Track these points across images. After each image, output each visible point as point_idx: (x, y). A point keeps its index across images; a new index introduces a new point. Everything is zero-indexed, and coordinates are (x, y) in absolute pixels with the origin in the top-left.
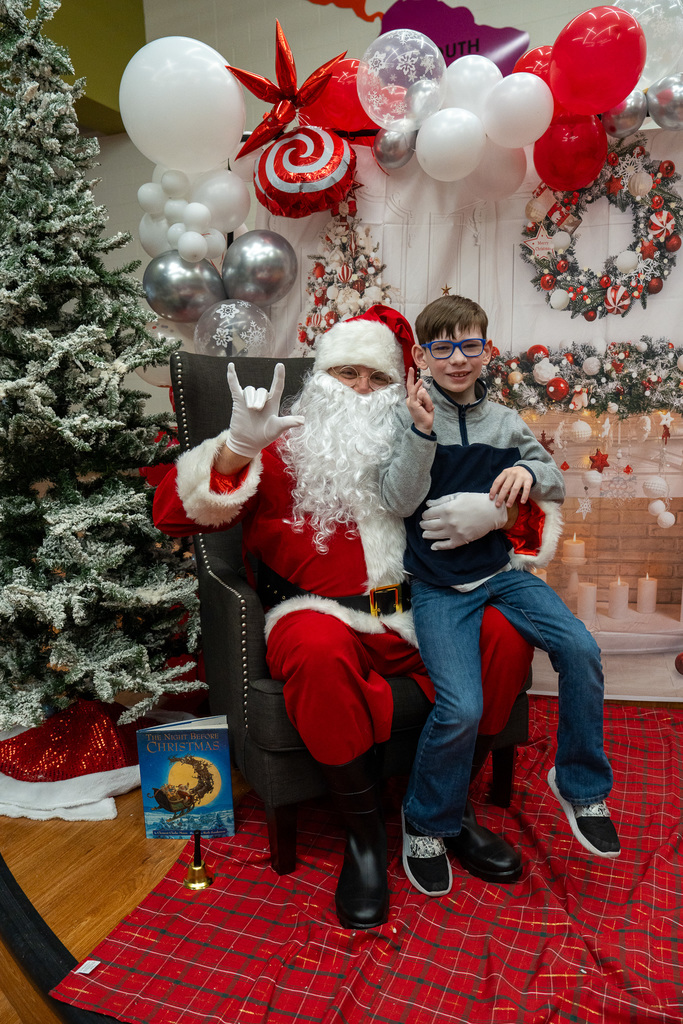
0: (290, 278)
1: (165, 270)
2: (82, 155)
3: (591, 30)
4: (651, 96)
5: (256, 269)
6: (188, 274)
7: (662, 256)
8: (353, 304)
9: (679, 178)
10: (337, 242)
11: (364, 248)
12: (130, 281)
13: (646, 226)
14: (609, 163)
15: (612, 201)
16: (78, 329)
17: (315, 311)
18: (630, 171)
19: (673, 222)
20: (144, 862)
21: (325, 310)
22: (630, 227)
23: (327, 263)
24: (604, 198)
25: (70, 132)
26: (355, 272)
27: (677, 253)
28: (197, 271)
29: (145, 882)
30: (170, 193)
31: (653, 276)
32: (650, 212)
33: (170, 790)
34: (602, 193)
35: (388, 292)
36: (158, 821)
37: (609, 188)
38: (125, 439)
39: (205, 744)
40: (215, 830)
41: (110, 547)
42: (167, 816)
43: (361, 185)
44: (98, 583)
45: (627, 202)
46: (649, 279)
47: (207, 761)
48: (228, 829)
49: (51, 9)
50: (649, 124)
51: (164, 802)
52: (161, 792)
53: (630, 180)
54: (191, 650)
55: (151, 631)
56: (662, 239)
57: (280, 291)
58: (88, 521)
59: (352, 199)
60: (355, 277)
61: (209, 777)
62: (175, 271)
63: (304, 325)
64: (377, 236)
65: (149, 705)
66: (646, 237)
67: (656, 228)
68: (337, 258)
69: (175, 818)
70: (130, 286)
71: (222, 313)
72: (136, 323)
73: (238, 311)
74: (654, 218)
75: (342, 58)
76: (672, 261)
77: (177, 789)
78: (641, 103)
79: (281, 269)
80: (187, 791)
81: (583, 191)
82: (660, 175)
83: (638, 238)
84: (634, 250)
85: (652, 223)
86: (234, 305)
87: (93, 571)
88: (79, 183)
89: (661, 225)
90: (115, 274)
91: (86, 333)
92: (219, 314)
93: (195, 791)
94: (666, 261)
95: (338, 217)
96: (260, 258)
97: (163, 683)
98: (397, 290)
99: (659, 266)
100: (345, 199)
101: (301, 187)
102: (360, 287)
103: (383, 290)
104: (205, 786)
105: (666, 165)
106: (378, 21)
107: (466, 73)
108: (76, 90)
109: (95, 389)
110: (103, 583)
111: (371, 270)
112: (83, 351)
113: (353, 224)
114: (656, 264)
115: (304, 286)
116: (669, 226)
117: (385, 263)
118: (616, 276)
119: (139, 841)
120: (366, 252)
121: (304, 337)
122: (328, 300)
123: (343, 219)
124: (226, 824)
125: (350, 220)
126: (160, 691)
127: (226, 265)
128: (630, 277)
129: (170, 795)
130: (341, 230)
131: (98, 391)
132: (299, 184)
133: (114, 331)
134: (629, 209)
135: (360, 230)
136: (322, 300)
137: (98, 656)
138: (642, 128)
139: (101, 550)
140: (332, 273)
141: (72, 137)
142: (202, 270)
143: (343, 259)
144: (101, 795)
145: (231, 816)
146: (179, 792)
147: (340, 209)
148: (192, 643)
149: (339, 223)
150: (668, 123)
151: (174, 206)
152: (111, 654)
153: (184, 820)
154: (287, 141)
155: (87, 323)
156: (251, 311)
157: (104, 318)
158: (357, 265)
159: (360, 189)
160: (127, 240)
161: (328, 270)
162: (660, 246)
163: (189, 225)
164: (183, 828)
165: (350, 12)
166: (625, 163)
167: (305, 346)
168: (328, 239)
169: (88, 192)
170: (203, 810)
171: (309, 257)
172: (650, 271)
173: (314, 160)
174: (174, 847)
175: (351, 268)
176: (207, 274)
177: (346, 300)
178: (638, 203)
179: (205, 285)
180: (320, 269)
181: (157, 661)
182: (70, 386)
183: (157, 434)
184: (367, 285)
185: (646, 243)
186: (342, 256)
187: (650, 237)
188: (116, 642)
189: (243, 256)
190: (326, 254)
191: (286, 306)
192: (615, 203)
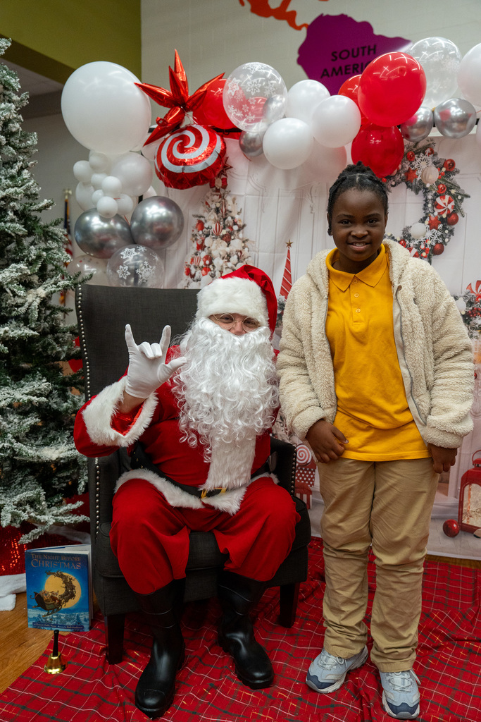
0: (178, 230)
1: (89, 222)
2: (23, 145)
3: (386, 68)
4: (436, 113)
5: (152, 224)
6: (106, 226)
7: (444, 228)
8: (222, 251)
9: (458, 172)
10: (213, 206)
11: (231, 212)
12: (56, 232)
13: (433, 206)
14: (408, 159)
15: (408, 187)
16: (10, 267)
17: (196, 254)
18: (423, 165)
19: (453, 203)
20: (20, 645)
21: (203, 254)
22: (421, 206)
23: (206, 221)
24: (404, 184)
25: (14, 130)
26: (224, 228)
27: (455, 226)
28: (112, 223)
29: (16, 661)
30: (95, 169)
31: (437, 242)
32: (436, 195)
33: (46, 595)
34: (402, 180)
35: (247, 243)
36: (36, 616)
37: (407, 178)
38: (45, 342)
39: (71, 564)
40: (74, 626)
41: (23, 418)
42: (43, 613)
43: (231, 167)
44: (12, 443)
45: (419, 188)
46: (434, 244)
47: (72, 576)
48: (85, 626)
49: (4, 48)
50: (435, 133)
51: (41, 602)
52: (39, 595)
53: (423, 172)
54: (80, 493)
55: (57, 477)
56: (444, 216)
57: (171, 239)
58: (9, 400)
59: (225, 177)
60: (224, 232)
61: (73, 588)
62: (96, 223)
63: (189, 263)
64: (240, 204)
65: (41, 532)
66: (433, 213)
67: (440, 207)
68: (212, 217)
69: (48, 614)
70: (56, 235)
71: (124, 255)
72: (55, 263)
73: (136, 254)
74: (438, 200)
75: (221, 78)
76: (451, 232)
77: (50, 594)
78: (428, 119)
79: (171, 224)
80: (57, 597)
81: (389, 178)
82: (444, 169)
83: (427, 214)
84: (423, 222)
85: (437, 204)
86: (134, 249)
87: (9, 435)
88: (20, 164)
89: (444, 206)
90: (44, 227)
91: (15, 270)
92: (123, 256)
93: (62, 596)
94: (447, 231)
95: (214, 189)
96: (156, 216)
97: (57, 516)
98: (253, 242)
99: (442, 235)
100: (219, 176)
101: (183, 169)
102: (228, 239)
103: (244, 242)
104: (70, 594)
105: (449, 162)
106: (304, 30)
107: (304, 92)
108: (21, 100)
109: (19, 309)
110: (15, 444)
111: (235, 228)
112: (11, 282)
113: (224, 194)
114: (439, 233)
115: (190, 236)
116: (450, 207)
117: (246, 223)
118: (410, 240)
119: (23, 629)
120: (233, 214)
121: (188, 272)
122: (205, 247)
123: (218, 190)
124: (83, 622)
125: (222, 191)
126: (52, 521)
127: (133, 219)
128: (420, 242)
129: (45, 598)
130: (216, 198)
131: (22, 310)
132: (182, 167)
133: (37, 268)
134: (421, 193)
135: (229, 199)
136: (201, 247)
137: (14, 493)
138: (431, 135)
139: (16, 420)
140: (208, 228)
141: (16, 133)
142: (115, 222)
143: (217, 218)
144: (7, 592)
145: (87, 617)
146: (52, 596)
147: (216, 183)
148: (81, 488)
149: (215, 193)
150: (449, 133)
151: (97, 177)
152: (22, 492)
153: (54, 617)
154: (177, 135)
155: (17, 262)
156: (146, 254)
157: (30, 259)
158: (226, 223)
159: (230, 170)
160: (51, 205)
161: (206, 225)
162: (442, 220)
163: (107, 192)
164: (53, 623)
165: (284, 23)
166: (419, 159)
167: (189, 278)
168: (207, 204)
169: (26, 171)
170: (68, 611)
171: (194, 216)
172: (435, 238)
173: (194, 150)
174: (45, 636)
175: (222, 226)
176: (119, 226)
177: (217, 248)
178: (427, 189)
179: (117, 233)
180: (201, 225)
181: (56, 499)
182: (4, 305)
183: (70, 339)
184: (232, 237)
185: (433, 218)
186: (216, 216)
187: (436, 214)
188: (27, 484)
189: (144, 214)
190: (205, 214)
191: (177, 250)
192: (411, 187)
